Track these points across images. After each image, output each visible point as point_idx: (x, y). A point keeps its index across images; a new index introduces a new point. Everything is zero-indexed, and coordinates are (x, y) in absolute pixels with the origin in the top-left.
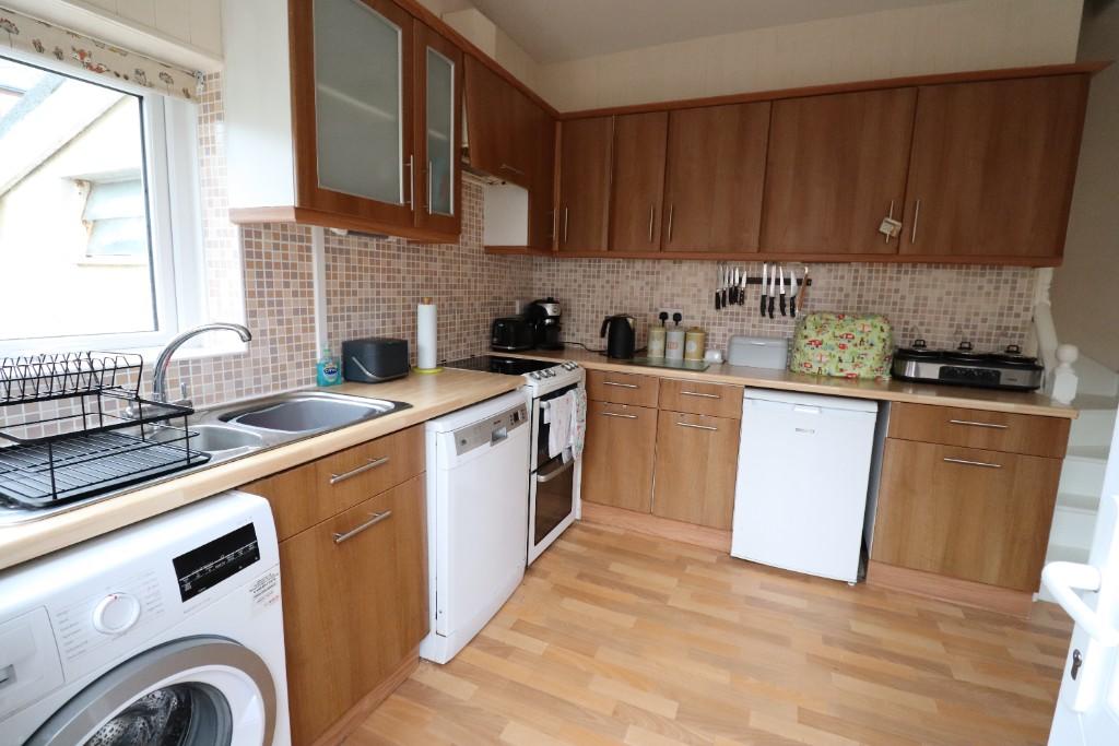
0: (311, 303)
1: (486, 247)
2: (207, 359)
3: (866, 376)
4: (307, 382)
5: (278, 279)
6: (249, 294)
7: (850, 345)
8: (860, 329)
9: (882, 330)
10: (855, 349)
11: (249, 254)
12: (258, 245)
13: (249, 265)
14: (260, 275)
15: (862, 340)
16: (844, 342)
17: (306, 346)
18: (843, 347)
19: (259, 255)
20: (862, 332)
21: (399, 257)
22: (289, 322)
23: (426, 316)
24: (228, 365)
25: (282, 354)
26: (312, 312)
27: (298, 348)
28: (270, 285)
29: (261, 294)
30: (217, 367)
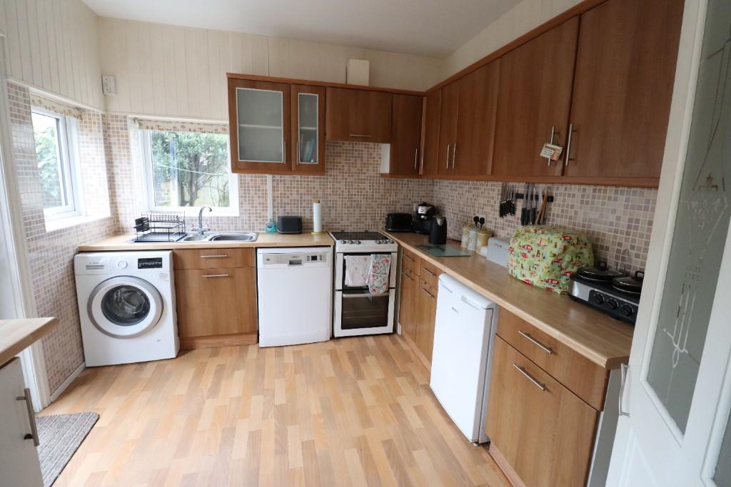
0: (266, 200)
1: (382, 174)
2: (225, 217)
3: (538, 285)
4: (264, 230)
5: (252, 192)
6: (241, 197)
7: (529, 255)
8: (538, 242)
9: (556, 246)
10: (533, 259)
11: (241, 183)
12: (245, 180)
13: (241, 187)
14: (245, 190)
15: (538, 252)
16: (525, 251)
17: (263, 217)
18: (524, 256)
19: (245, 184)
20: (539, 245)
21: (314, 182)
22: (256, 207)
23: (316, 207)
24: (232, 220)
25: (253, 218)
26: (267, 204)
27: (260, 217)
28: (249, 194)
29: (245, 197)
30: (228, 220)
